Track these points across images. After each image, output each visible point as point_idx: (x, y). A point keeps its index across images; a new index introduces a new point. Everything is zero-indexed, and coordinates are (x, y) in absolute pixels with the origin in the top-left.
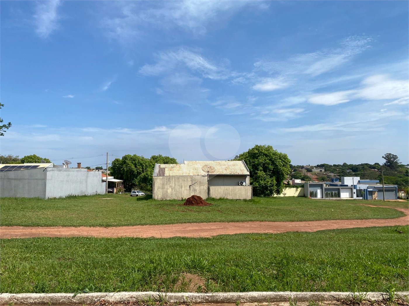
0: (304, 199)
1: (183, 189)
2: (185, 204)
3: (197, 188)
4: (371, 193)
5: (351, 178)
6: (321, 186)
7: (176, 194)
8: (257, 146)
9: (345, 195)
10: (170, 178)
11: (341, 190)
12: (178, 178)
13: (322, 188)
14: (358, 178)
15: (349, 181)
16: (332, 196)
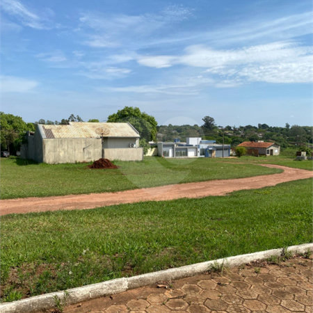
0: (159, 158)
1: (77, 151)
2: (92, 167)
3: (91, 151)
4: (211, 152)
5: (196, 138)
6: (173, 146)
7: (69, 157)
8: (127, 107)
9: (191, 154)
10: (61, 140)
11: (188, 150)
12: (71, 140)
13: (173, 148)
14: (200, 139)
15: (194, 141)
16: (181, 155)
